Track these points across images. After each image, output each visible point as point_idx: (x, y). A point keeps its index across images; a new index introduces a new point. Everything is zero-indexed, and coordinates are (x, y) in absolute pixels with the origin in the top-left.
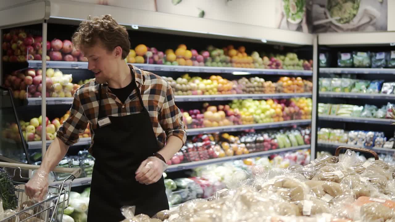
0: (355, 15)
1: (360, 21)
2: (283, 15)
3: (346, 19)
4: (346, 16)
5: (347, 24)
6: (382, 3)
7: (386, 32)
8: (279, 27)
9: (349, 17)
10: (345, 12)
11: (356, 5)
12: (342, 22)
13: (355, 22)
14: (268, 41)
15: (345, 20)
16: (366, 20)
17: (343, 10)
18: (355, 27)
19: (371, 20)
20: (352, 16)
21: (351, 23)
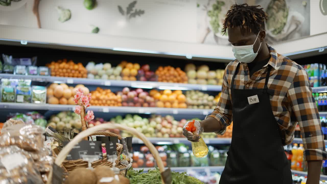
0: (285, 24)
1: (289, 29)
2: (209, 30)
3: (279, 28)
4: (279, 26)
5: (279, 35)
6: (305, 6)
7: (308, 37)
8: (203, 42)
9: (281, 27)
10: (277, 22)
11: (286, 13)
12: (276, 33)
13: (285, 31)
14: (193, 57)
15: (278, 31)
16: (293, 27)
17: (276, 20)
18: (285, 36)
19: (297, 26)
20: (283, 25)
21: (283, 32)
